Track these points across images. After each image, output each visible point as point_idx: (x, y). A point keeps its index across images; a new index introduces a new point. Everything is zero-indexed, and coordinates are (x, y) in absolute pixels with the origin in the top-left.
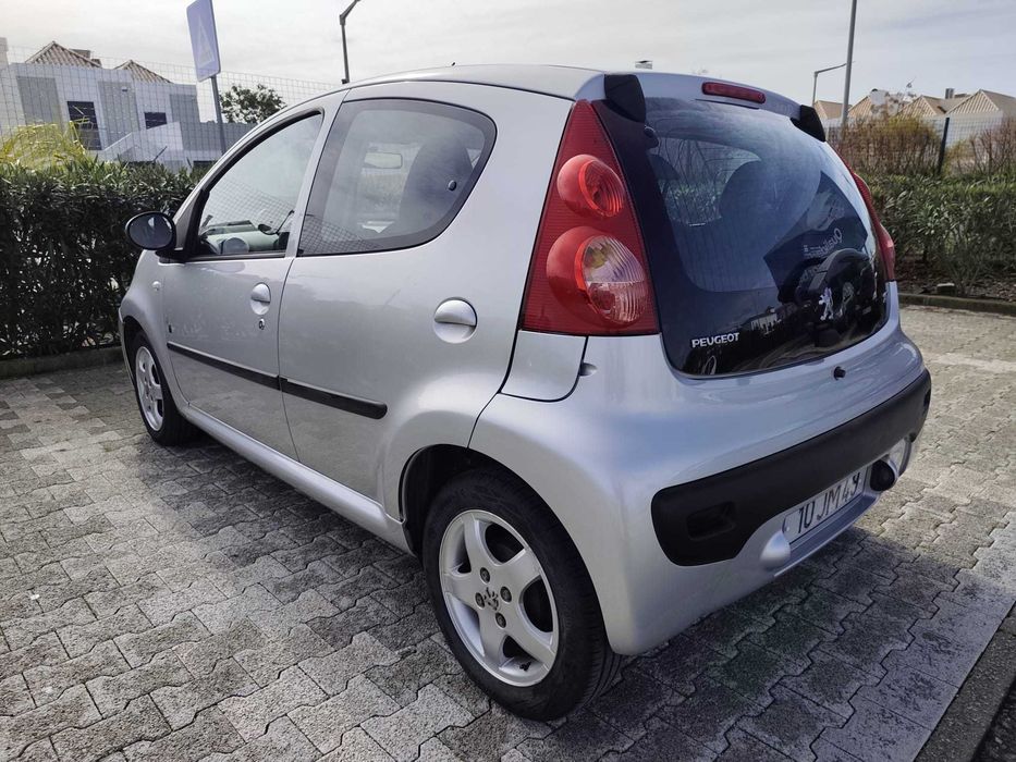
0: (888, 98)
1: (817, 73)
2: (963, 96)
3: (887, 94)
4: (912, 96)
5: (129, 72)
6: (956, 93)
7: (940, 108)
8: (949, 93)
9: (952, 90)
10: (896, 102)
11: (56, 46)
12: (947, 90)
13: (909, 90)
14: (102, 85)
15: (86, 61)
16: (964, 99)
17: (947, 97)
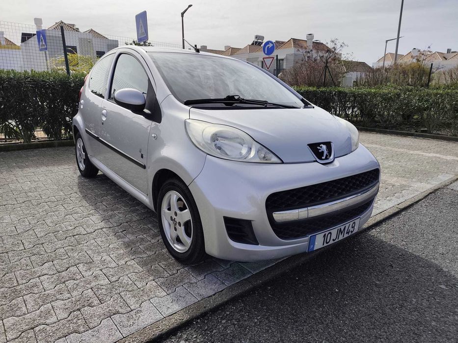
0: (419, 52)
1: (387, 41)
2: (455, 52)
3: (419, 51)
4: (430, 52)
5: (91, 34)
6: (452, 51)
7: (444, 57)
8: (449, 51)
9: (450, 50)
10: (423, 54)
11: (62, 22)
12: (448, 49)
13: (429, 49)
14: (81, 40)
15: (74, 29)
16: (456, 54)
17: (447, 53)
